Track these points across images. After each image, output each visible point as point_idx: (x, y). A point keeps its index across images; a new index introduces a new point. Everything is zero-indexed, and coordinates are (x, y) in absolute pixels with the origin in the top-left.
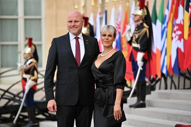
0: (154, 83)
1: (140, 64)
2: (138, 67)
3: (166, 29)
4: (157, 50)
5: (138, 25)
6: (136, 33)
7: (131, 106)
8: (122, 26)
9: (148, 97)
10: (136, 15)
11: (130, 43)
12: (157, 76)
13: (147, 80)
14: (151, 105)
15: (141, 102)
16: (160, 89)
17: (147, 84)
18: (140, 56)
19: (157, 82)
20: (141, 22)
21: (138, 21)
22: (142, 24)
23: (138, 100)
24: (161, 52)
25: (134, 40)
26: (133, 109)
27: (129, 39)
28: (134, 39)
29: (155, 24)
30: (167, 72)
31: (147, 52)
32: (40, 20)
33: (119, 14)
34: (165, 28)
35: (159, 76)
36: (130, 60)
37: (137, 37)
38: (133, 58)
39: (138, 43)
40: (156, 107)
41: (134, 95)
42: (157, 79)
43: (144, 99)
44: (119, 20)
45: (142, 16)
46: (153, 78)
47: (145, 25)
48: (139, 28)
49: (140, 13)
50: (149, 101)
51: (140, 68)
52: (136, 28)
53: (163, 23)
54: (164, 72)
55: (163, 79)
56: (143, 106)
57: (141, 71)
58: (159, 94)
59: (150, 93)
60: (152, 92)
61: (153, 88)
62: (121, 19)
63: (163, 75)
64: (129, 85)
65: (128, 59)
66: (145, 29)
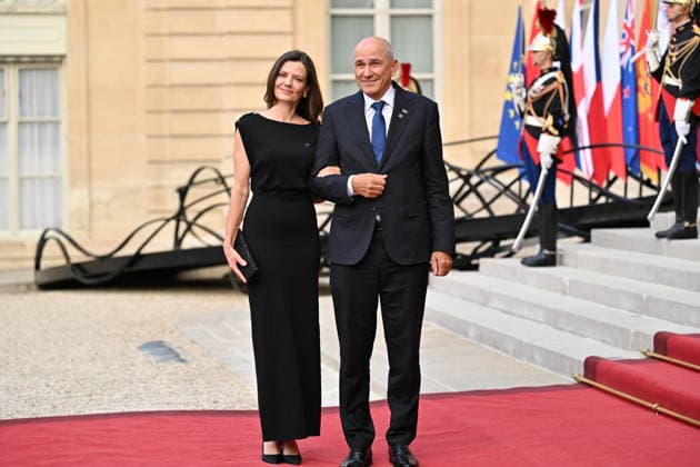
1: (682, 128)
2: (677, 137)
5: (677, 30)
6: (673, 51)
7: (660, 235)
8: (637, 32)
10: (671, 4)
11: (657, 75)
15: (687, 224)
18: (682, 108)
20: (686, 20)
21: (677, 19)
22: (688, 26)
23: (679, 221)
25: (667, 68)
26: (664, 241)
27: (654, 67)
28: (668, 63)
36: (657, 119)
37: (674, 59)
39: (677, 77)
41: (664, 207)
43: (693, 218)
44: (631, 17)
45: (688, 6)
47: (696, 28)
48: (680, 36)
51: (682, 139)
52: (674, 36)
56: (691, 234)
57: (684, 146)
62: (636, 15)
64: (655, 182)
65: (651, 117)
66: (697, 40)
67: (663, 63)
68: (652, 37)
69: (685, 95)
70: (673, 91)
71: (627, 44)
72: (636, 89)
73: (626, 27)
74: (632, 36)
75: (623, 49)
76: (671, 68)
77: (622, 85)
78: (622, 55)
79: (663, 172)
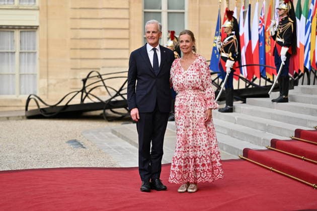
0: (297, 77)
1: (283, 58)
2: (281, 62)
3: (310, 24)
4: (300, 44)
5: (282, 19)
6: (280, 28)
7: (273, 101)
8: (265, 20)
9: (290, 92)
10: (280, 9)
11: (274, 37)
12: (300, 71)
13: (290, 75)
14: (293, 100)
15: (284, 97)
16: (302, 84)
17: (290, 79)
18: (284, 51)
19: (300, 77)
20: (286, 16)
21: (282, 15)
22: (286, 18)
23: (281, 95)
24: (305, 47)
25: (278, 35)
26: (275, 103)
28: (278, 33)
29: (300, 19)
30: (311, 67)
31: (291, 47)
32: (184, 13)
33: (263, 8)
34: (309, 22)
35: (302, 71)
36: (273, 55)
37: (281, 31)
38: (277, 52)
39: (282, 38)
40: (298, 102)
41: (275, 90)
42: (300, 74)
43: (286, 94)
44: (263, 14)
45: (287, 10)
46: (296, 73)
47: (290, 19)
48: (283, 22)
49: (284, 7)
50: (291, 96)
51: (283, 63)
52: (280, 22)
53: (307, 18)
54: (308, 67)
55: (306, 74)
56: (286, 100)
57: (283, 66)
58: (302, 89)
59: (293, 88)
60: (295, 87)
61: (296, 83)
62: (265, 14)
63: (306, 70)
64: (271, 80)
65: (270, 54)
66: (290, 23)
70: (280, 44)
71: (261, 25)
72: (265, 43)
73: (261, 18)
74: (263, 22)
75: (260, 27)
76: (279, 35)
77: (259, 41)
78: (259, 29)
79: (275, 76)
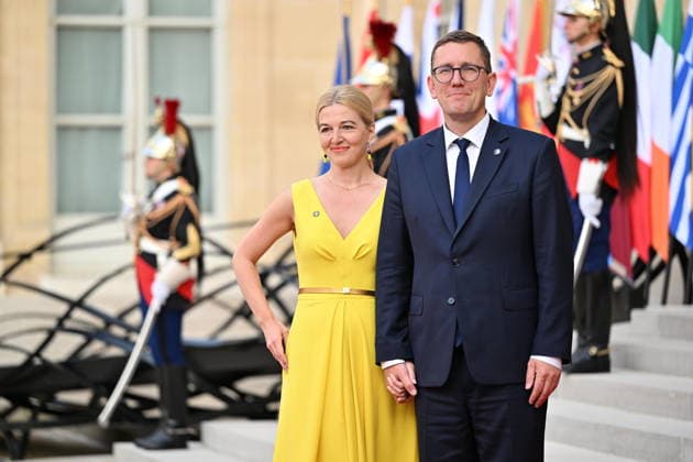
0: (643, 277)
1: (589, 205)
2: (582, 218)
3: (691, 72)
4: (655, 150)
5: (580, 57)
6: (574, 88)
8: (521, 60)
9: (618, 333)
10: (572, 17)
11: (551, 123)
12: (653, 253)
13: (614, 265)
14: (630, 365)
15: (593, 351)
16: (664, 302)
17: (617, 283)
18: (590, 174)
19: (653, 275)
20: (593, 43)
22: (597, 52)
24: (672, 161)
25: (565, 113)
27: (547, 111)
28: (566, 106)
29: (650, 51)
31: (615, 160)
33: (510, 13)
35: (662, 253)
37: (577, 101)
40: (648, 370)
42: (655, 263)
43: (603, 340)
44: (512, 36)
45: (598, 20)
46: (639, 260)
47: (609, 55)
49: (589, 7)
50: (621, 348)
51: (591, 221)
52: (574, 65)
53: (679, 47)
54: (683, 235)
55: (676, 264)
58: (662, 319)
59: (627, 318)
60: (635, 314)
61: (639, 299)
62: (519, 35)
63: (676, 248)
66: (612, 71)
67: (558, 105)
68: (545, 63)
69: (596, 154)
70: (575, 148)
71: (508, 76)
74: (513, 64)
75: (500, 84)
76: (572, 114)
